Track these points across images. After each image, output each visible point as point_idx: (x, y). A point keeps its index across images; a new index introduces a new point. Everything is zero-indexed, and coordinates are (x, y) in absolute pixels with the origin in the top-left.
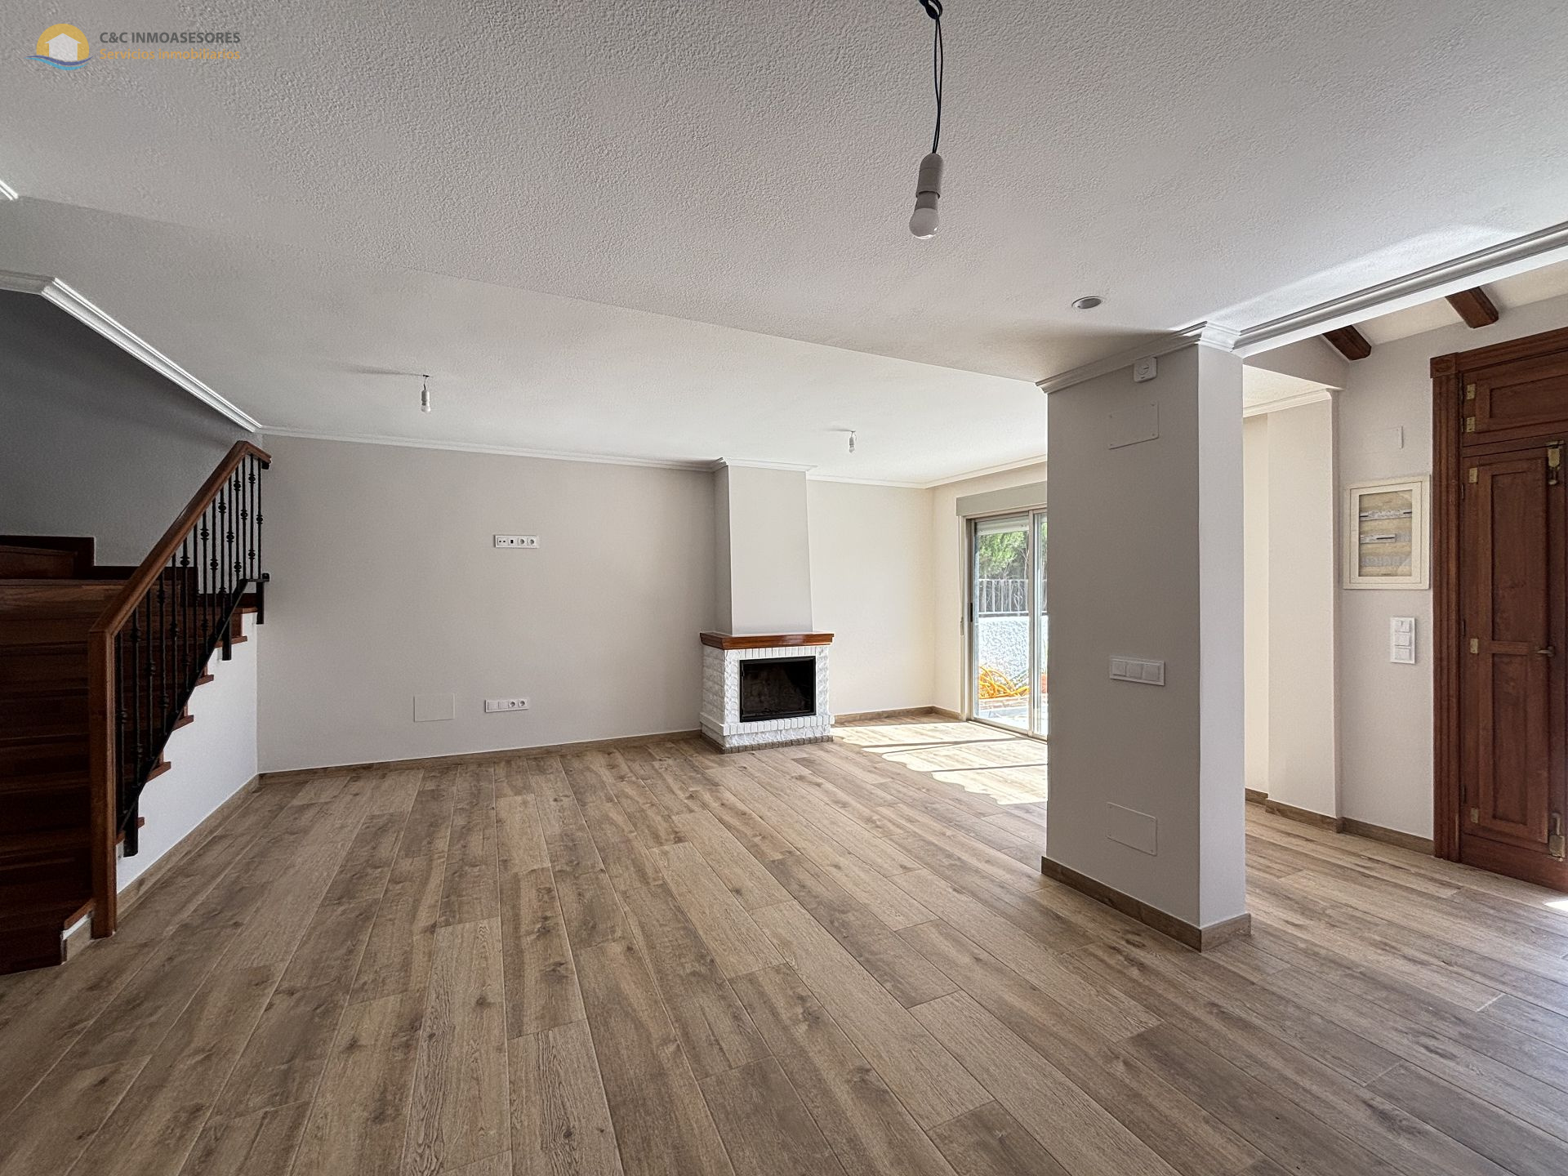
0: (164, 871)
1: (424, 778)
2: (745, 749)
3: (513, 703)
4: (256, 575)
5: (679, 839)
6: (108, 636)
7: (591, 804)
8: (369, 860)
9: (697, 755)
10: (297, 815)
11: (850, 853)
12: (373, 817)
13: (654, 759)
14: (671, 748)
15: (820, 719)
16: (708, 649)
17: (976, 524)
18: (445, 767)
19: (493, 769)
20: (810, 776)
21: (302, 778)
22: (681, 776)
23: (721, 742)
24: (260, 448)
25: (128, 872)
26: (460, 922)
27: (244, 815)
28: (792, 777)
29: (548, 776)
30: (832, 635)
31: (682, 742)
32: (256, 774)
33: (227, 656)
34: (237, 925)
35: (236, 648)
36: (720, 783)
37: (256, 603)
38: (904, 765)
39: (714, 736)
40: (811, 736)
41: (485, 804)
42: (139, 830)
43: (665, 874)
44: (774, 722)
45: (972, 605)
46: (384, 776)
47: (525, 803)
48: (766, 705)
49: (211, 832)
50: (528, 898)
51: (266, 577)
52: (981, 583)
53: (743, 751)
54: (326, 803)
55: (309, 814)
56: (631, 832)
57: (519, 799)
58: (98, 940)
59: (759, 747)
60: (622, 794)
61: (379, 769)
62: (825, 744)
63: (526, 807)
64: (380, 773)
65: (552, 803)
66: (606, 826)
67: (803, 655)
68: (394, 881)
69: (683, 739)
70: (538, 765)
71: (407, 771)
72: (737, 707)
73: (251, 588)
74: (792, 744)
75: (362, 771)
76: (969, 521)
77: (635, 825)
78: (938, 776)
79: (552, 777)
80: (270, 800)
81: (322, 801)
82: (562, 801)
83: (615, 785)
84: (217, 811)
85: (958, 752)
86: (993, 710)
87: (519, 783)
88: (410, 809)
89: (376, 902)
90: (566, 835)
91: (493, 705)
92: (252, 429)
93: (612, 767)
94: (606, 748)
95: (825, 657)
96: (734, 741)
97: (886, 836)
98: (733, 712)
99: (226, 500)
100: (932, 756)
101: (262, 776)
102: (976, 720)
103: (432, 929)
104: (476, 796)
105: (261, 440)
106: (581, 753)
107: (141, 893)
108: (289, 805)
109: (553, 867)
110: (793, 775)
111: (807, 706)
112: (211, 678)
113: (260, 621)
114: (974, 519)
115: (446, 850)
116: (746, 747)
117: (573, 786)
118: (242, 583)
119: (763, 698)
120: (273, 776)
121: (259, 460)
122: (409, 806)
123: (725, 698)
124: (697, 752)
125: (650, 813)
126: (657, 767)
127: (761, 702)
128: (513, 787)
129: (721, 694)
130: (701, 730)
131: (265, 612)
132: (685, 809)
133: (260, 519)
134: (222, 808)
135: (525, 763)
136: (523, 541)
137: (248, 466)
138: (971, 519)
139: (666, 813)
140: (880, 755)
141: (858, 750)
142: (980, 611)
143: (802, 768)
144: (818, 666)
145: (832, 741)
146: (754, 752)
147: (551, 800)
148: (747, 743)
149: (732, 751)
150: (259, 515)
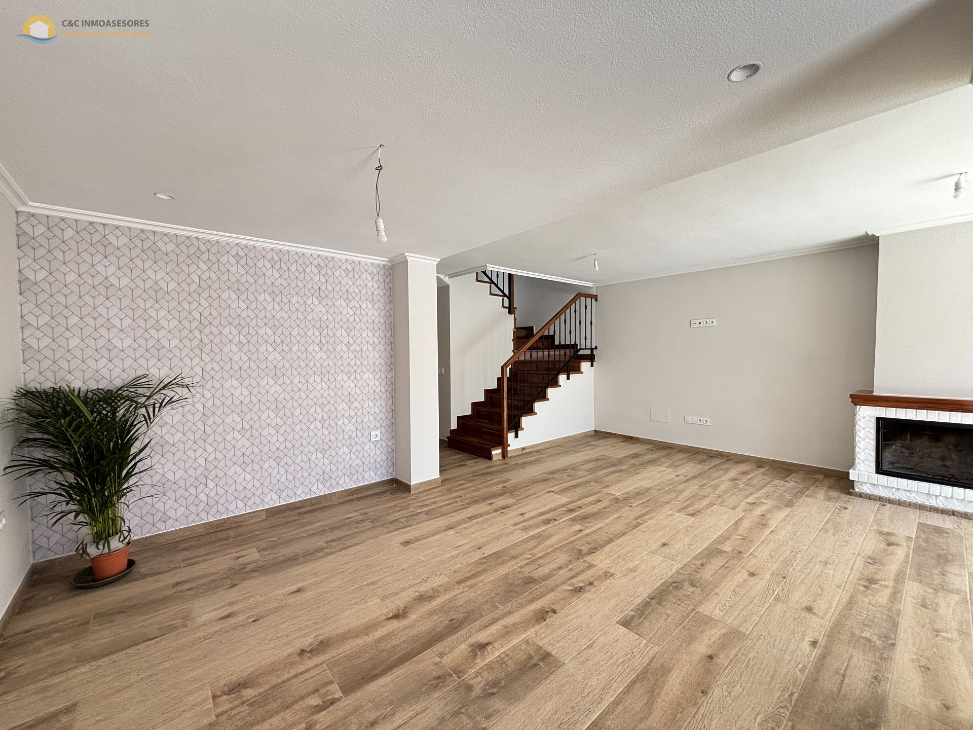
2: (870, 497)
3: (700, 420)
4: (588, 347)
5: (692, 515)
7: (689, 484)
10: (586, 447)
19: (681, 454)
24: (593, 293)
25: (514, 443)
27: (575, 442)
33: (569, 378)
35: (573, 376)
36: (796, 506)
37: (591, 358)
43: (651, 521)
46: (635, 443)
49: (560, 444)
51: (596, 348)
53: (873, 499)
55: (589, 448)
56: (678, 501)
57: (663, 469)
63: (659, 473)
65: (673, 476)
70: (706, 460)
71: (645, 444)
72: (873, 459)
77: (687, 499)
80: (589, 440)
81: (600, 445)
82: (680, 477)
91: (689, 418)
92: (591, 286)
96: (864, 488)
98: (869, 463)
99: (568, 318)
101: (595, 431)
105: (595, 288)
107: (524, 452)
108: (590, 443)
110: (883, 530)
112: (560, 386)
113: (592, 366)
116: (881, 497)
117: (700, 473)
120: (599, 432)
121: (591, 298)
123: (857, 449)
131: (595, 363)
133: (591, 324)
136: (706, 322)
137: (583, 302)
139: (717, 503)
143: (913, 530)
146: (888, 504)
147: (676, 475)
148: (884, 495)
149: (860, 495)
150: (580, 321)
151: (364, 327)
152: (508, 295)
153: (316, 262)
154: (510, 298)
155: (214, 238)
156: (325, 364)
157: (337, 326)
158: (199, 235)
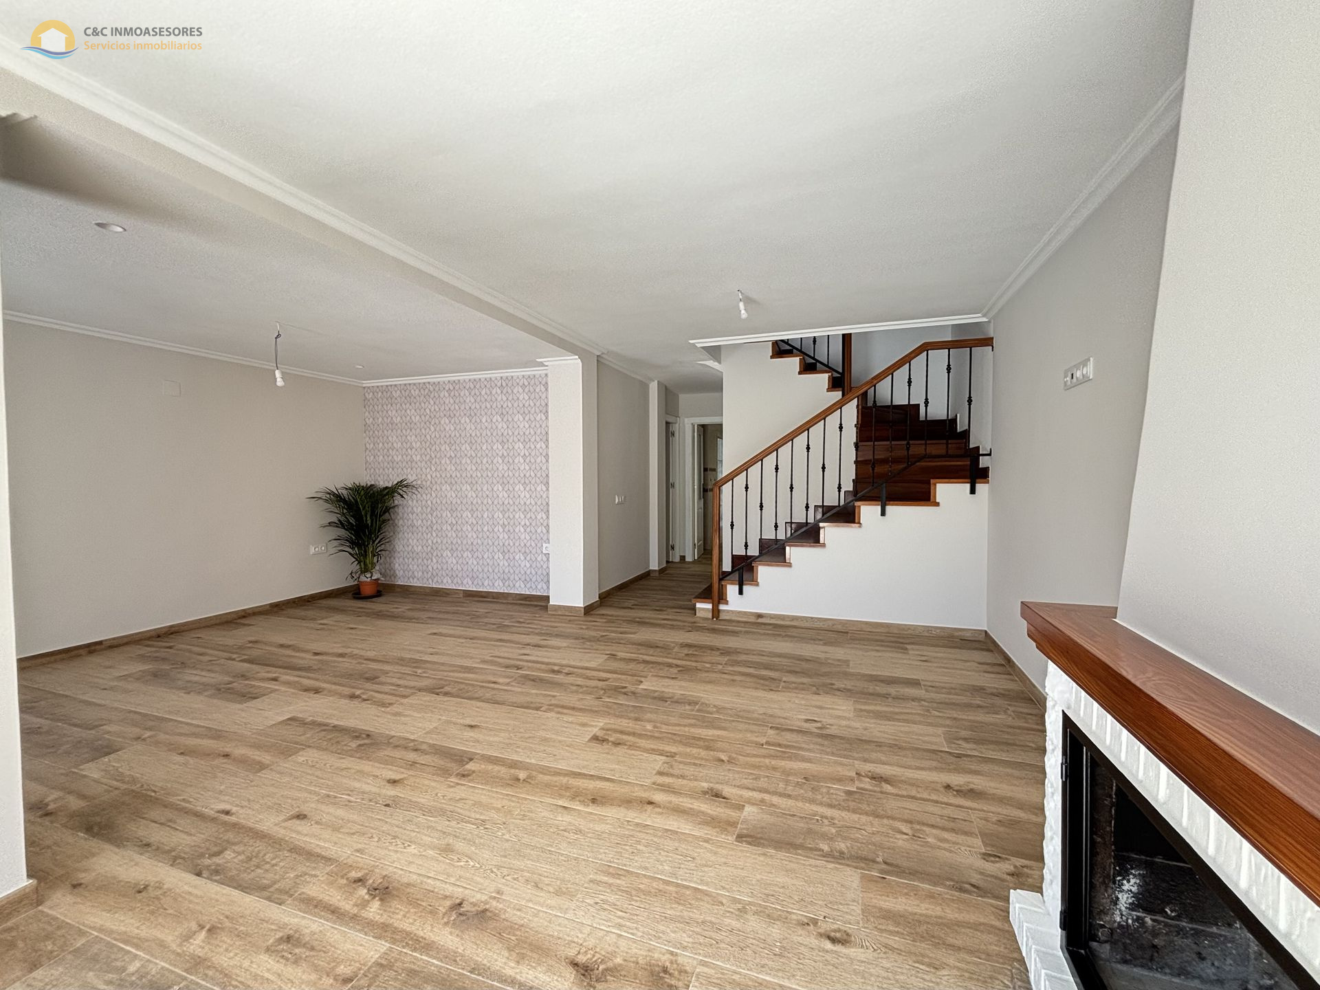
151: (538, 439)
153: (499, 384)
155: (436, 380)
156: (506, 475)
157: (516, 440)
158: (429, 380)
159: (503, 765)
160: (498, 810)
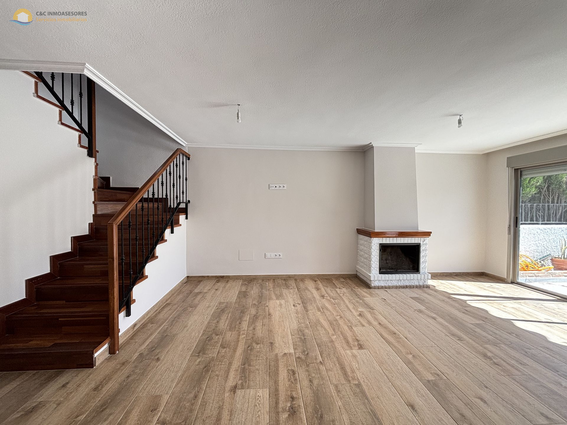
0: (145, 319)
1: (242, 284)
2: (378, 288)
3: (276, 255)
4: (185, 201)
5: (361, 347)
6: (114, 224)
7: (311, 311)
8: (215, 329)
9: (357, 288)
10: (195, 297)
11: (487, 387)
12: (220, 303)
13: (337, 287)
14: (343, 281)
15: (423, 276)
16: (361, 237)
17: (521, 172)
18: (249, 280)
19: (268, 284)
20: (425, 310)
21: (200, 279)
22: (352, 300)
23: (369, 283)
24: (187, 152)
25: (126, 324)
26: (248, 388)
27: (178, 295)
28: (415, 310)
29: (290, 290)
30: (431, 232)
31: (347, 279)
32: (186, 276)
33: (172, 232)
34: (158, 359)
35: (176, 229)
36: (374, 308)
37: (185, 211)
38: (486, 311)
39: (365, 279)
40: (417, 284)
41: (264, 303)
42: (132, 306)
43: (359, 375)
44: (397, 275)
45: (517, 218)
46: (227, 282)
47: (281, 305)
48: (389, 265)
49: (167, 301)
50: (283, 374)
51: (189, 201)
52: (522, 205)
53: (381, 288)
54: (206, 293)
55: (199, 297)
56: (333, 335)
57: (278, 302)
58: (111, 355)
59: (389, 287)
60: (324, 307)
61: (226, 278)
62: (425, 289)
63: (281, 307)
64: (227, 280)
65: (293, 307)
66: (319, 328)
67: (414, 242)
68: (222, 346)
69: (347, 278)
70: (286, 284)
71: (236, 280)
72: (378, 266)
73: (183, 206)
74: (407, 288)
75: (220, 278)
76: (516, 170)
77: (334, 330)
78: (518, 324)
79: (292, 291)
80: (188, 288)
81: (205, 291)
82: (297, 306)
83: (320, 301)
84: (170, 292)
85: (519, 306)
86: (528, 278)
87: (278, 292)
88: (235, 301)
89: (213, 359)
90: (300, 331)
91: (268, 255)
92: (184, 145)
93: (318, 289)
94: (314, 278)
95: (426, 244)
96: (376, 283)
97: (509, 375)
98: (375, 269)
99: (172, 171)
100: (502, 306)
101: (188, 277)
102: (518, 284)
103: (234, 389)
104: (261, 297)
105: (187, 148)
106: (303, 279)
107: (135, 329)
108: (194, 292)
109: (295, 353)
110: (416, 308)
111: (415, 268)
112: (166, 241)
113: (187, 218)
114: (520, 169)
115: (246, 329)
116: (382, 287)
117: (301, 298)
118: (179, 204)
119: (388, 261)
120: (192, 277)
121: (186, 156)
122: (234, 299)
123: (372, 262)
124: (357, 286)
125: (341, 322)
126: (339, 292)
127: (387, 263)
128: (276, 295)
129: (369, 259)
130: (357, 274)
131: (188, 215)
132: (359, 323)
133: (186, 179)
134: (171, 291)
135: (280, 281)
136: (280, 187)
137: (181, 158)
138: (518, 169)
139: (349, 325)
140: (465, 301)
141: (448, 296)
142: (521, 221)
143: (418, 304)
144: (422, 248)
145: (429, 288)
146: (386, 290)
147: (292, 305)
148: (383, 285)
149: (375, 288)
150: (186, 178)
152: (87, 130)
154: (90, 134)
159: (414, 366)
160: (431, 352)
